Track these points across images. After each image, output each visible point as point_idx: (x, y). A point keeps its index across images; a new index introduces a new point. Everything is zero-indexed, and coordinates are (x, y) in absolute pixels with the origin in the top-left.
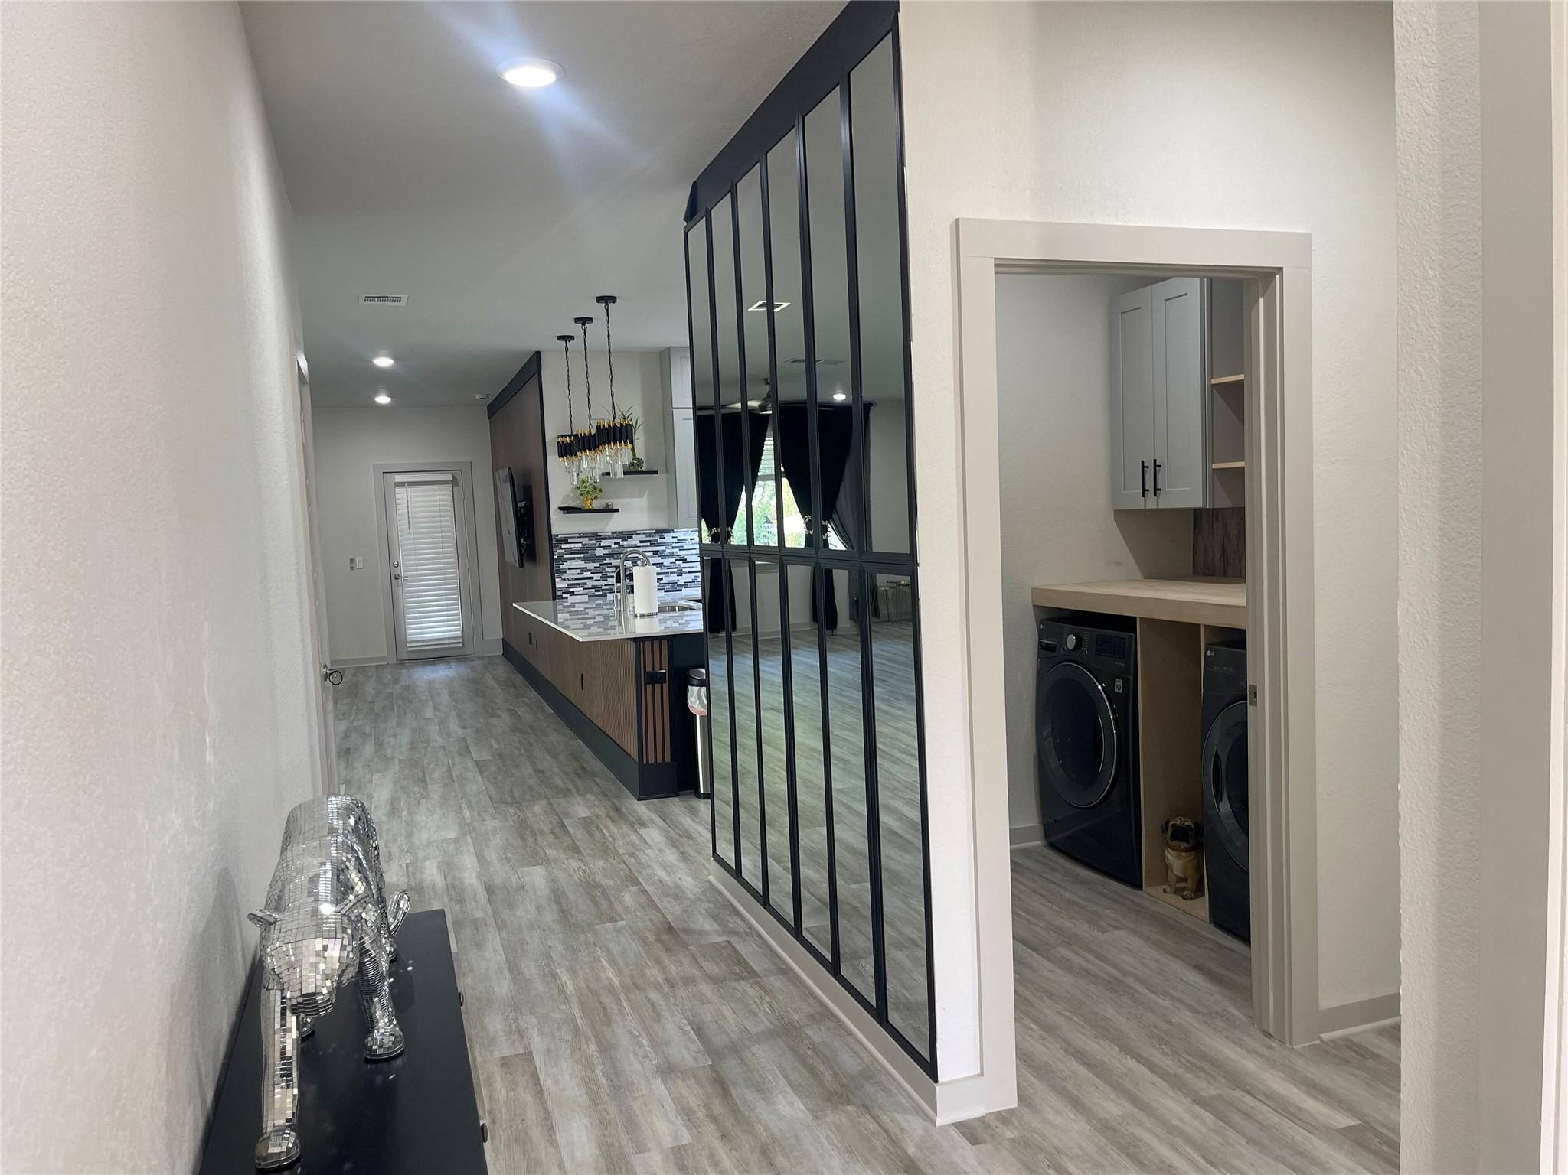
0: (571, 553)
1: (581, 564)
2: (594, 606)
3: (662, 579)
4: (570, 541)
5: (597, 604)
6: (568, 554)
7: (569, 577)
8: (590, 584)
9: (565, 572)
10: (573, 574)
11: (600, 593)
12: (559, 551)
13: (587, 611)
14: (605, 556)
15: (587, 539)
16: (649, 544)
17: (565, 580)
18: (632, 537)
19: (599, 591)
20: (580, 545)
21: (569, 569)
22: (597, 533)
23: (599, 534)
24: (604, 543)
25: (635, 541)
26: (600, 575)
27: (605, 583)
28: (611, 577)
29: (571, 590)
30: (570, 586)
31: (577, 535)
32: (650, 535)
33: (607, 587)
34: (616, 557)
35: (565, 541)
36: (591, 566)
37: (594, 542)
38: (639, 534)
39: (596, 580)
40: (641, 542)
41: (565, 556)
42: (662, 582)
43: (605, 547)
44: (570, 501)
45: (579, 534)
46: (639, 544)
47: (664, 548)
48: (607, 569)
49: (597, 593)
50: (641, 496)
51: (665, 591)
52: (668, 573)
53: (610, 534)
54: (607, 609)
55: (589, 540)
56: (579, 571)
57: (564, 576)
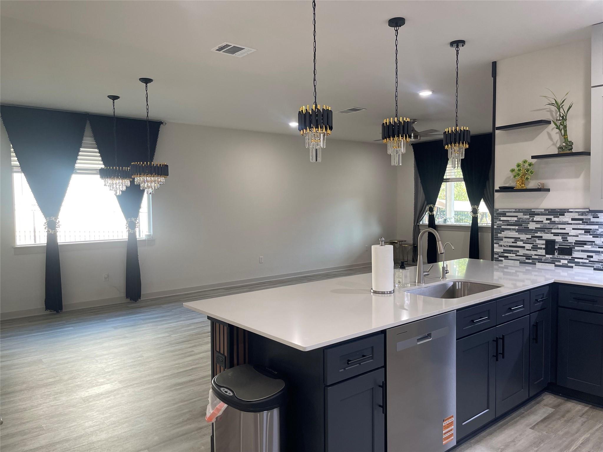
0: (508, 225)
1: (515, 234)
2: (524, 271)
3: (592, 257)
4: (508, 214)
5: (527, 270)
6: (505, 225)
7: (505, 244)
8: (521, 252)
9: (502, 240)
10: (508, 242)
11: (530, 261)
12: (498, 222)
13: (518, 273)
14: (537, 230)
15: (522, 214)
16: (581, 222)
17: (501, 246)
18: (564, 215)
19: (529, 259)
20: (516, 219)
21: (505, 237)
22: (531, 209)
23: (533, 210)
24: (537, 218)
25: (567, 218)
26: (531, 245)
27: (535, 253)
28: (541, 248)
29: (506, 255)
30: (505, 251)
31: (514, 210)
32: (583, 214)
33: (537, 257)
34: (546, 231)
35: (504, 214)
36: (524, 237)
37: (528, 217)
38: (572, 212)
39: (527, 250)
40: (573, 219)
41: (503, 227)
42: (592, 259)
43: (537, 222)
44: (510, 182)
45: (516, 209)
46: (570, 222)
47: (596, 227)
48: (538, 242)
49: (527, 261)
50: (577, 176)
51: (595, 269)
52: (599, 252)
53: (543, 210)
54: (535, 275)
55: (524, 215)
56: (513, 240)
57: (501, 243)
